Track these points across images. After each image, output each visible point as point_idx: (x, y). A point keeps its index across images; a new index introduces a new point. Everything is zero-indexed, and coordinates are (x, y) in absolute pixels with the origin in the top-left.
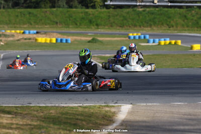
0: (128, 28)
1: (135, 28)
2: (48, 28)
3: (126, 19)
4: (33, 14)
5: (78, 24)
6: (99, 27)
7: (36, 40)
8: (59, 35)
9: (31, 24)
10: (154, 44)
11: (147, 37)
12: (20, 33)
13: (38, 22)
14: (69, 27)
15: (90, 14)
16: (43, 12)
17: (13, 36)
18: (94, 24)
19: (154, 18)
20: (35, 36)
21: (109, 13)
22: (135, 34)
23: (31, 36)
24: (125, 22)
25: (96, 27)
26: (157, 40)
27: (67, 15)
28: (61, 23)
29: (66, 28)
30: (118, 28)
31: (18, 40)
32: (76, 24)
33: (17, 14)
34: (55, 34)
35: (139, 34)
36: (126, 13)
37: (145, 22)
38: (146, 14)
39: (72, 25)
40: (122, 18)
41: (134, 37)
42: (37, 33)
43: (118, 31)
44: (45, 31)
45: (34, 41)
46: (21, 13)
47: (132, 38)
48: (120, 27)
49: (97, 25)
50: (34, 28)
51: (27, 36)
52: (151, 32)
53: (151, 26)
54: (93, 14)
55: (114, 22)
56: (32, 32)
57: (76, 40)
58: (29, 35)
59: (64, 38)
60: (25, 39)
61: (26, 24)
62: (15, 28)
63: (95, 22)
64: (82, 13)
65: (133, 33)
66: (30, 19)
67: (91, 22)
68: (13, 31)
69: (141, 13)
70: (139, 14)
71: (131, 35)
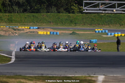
0: (95, 26)
1: (99, 26)
2: (45, 25)
3: (93, 20)
4: (36, 16)
5: (64, 23)
6: (77, 25)
7: (38, 33)
8: (52, 30)
9: (34, 23)
10: (111, 36)
11: (107, 31)
12: (27, 28)
13: (39, 21)
14: (58, 25)
15: (71, 17)
16: (42, 15)
17: (23, 30)
18: (74, 23)
19: (111, 20)
20: (37, 30)
21: (83, 16)
22: (99, 30)
23: (35, 30)
24: (93, 22)
25: (75, 25)
26: (113, 33)
27: (57, 17)
28: (53, 22)
29: (56, 25)
30: (88, 26)
31: (27, 33)
32: (63, 23)
33: (25, 17)
34: (49, 29)
35: (102, 30)
36: (93, 16)
37: (105, 22)
38: (106, 17)
39: (60, 23)
40: (91, 20)
41: (99, 31)
42: (38, 28)
43: (89, 27)
44: (43, 27)
45: (36, 33)
46: (28, 16)
47: (97, 32)
48: (90, 25)
49: (75, 24)
50: (36, 25)
51: (32, 30)
52: (109, 29)
53: (109, 24)
54: (73, 17)
55: (86, 22)
56: (35, 27)
57: (62, 33)
58: (33, 30)
59: (55, 32)
60: (31, 32)
61: (31, 23)
62: (25, 25)
63: (74, 22)
64: (66, 16)
65: (98, 29)
66: (34, 20)
67: (71, 22)
68: (23, 27)
69: (103, 16)
70: (101, 17)
71: (96, 30)
